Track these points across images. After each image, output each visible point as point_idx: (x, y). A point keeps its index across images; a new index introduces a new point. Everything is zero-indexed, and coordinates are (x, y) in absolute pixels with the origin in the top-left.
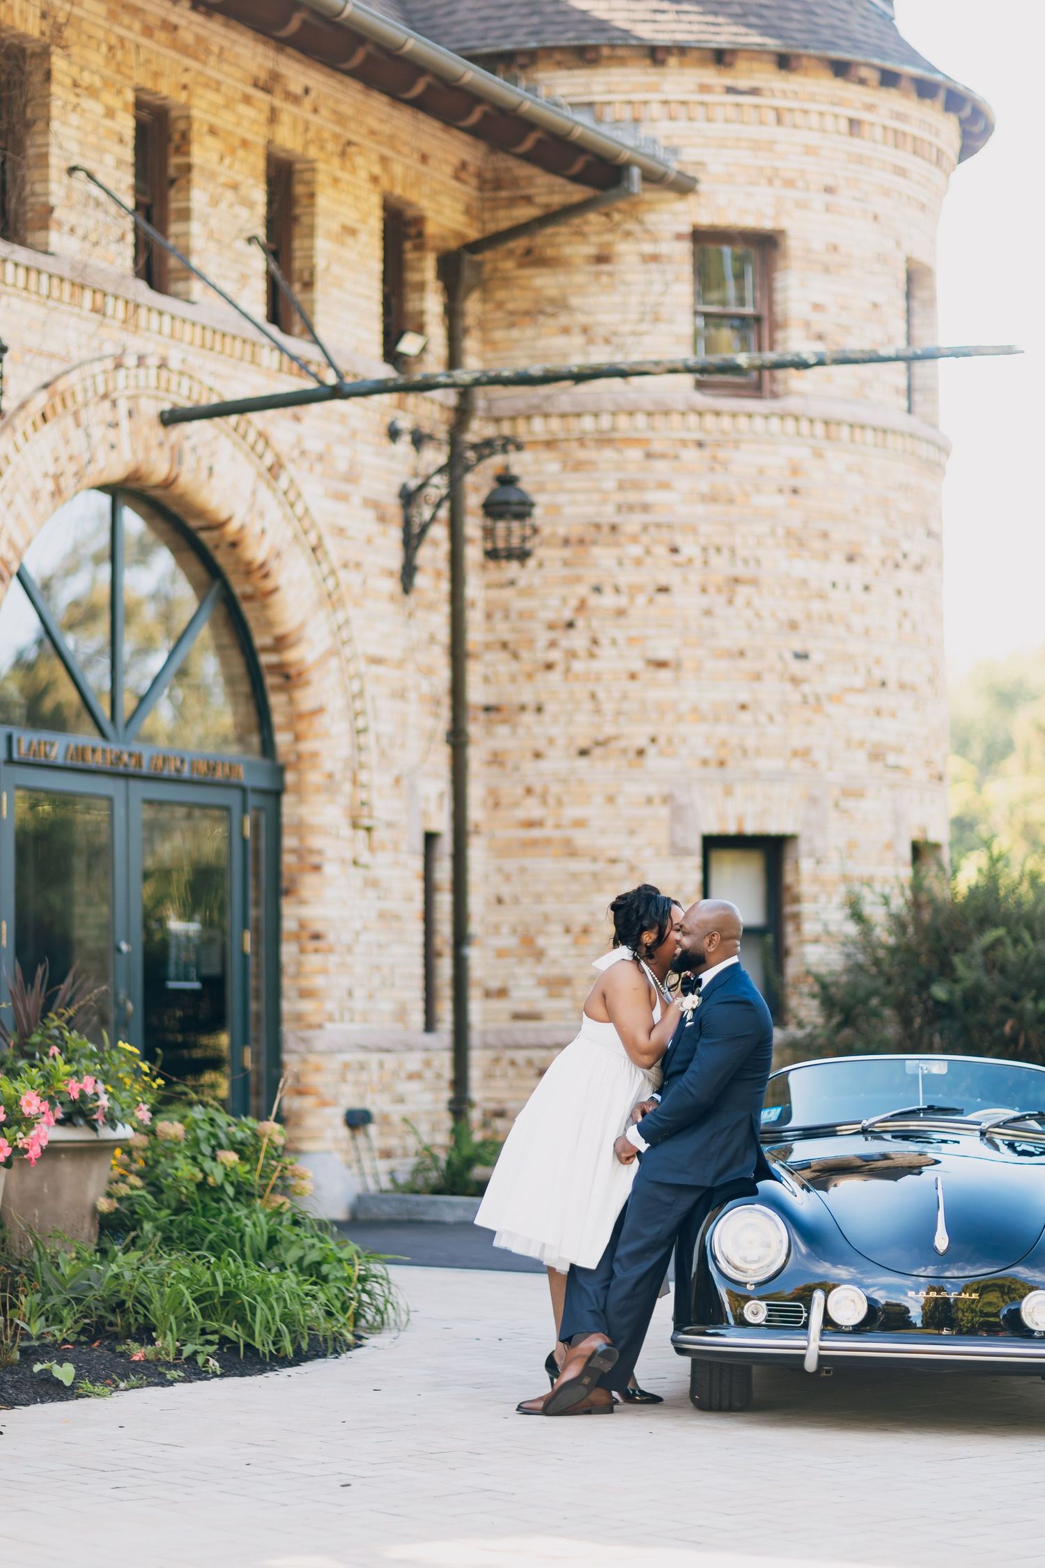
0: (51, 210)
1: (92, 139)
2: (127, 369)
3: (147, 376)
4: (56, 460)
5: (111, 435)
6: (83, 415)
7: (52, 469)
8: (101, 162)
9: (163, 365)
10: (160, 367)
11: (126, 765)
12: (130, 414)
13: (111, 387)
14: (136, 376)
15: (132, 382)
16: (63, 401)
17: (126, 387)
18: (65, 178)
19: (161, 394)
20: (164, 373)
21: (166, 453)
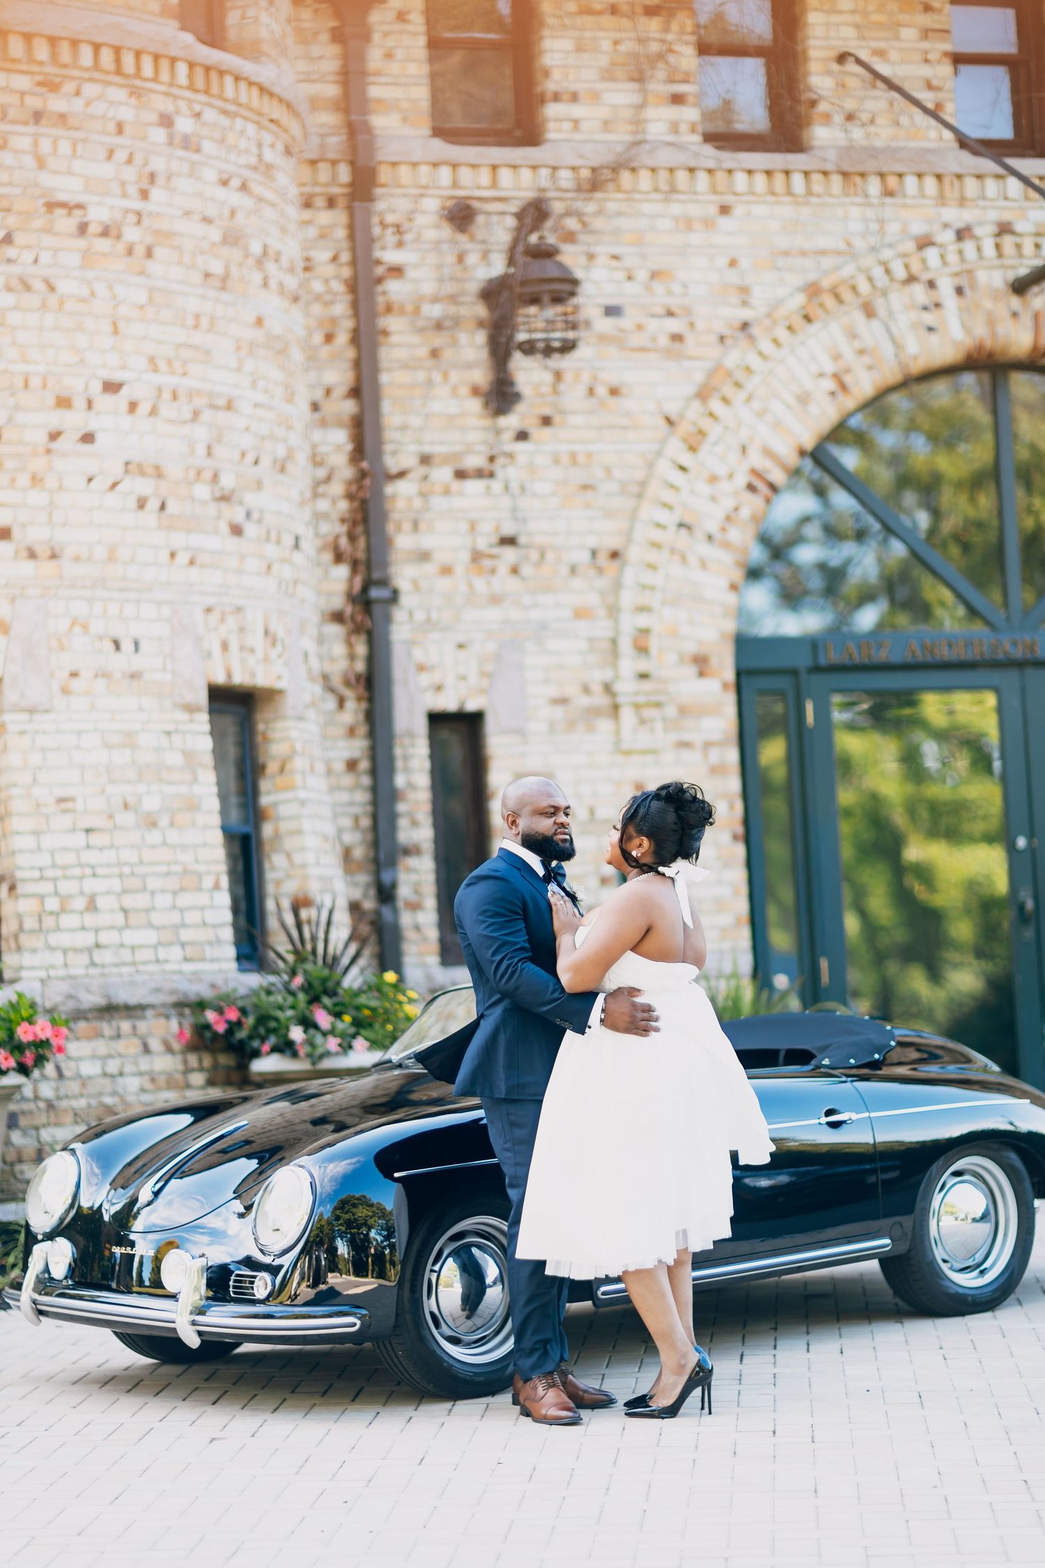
0: (813, 103)
1: (877, 17)
2: (941, 246)
3: (979, 249)
4: (837, 357)
5: (929, 318)
6: (879, 304)
7: (829, 367)
8: (897, 38)
9: (1004, 229)
10: (998, 235)
11: (1005, 653)
12: (959, 291)
13: (916, 267)
14: (960, 252)
15: (952, 258)
16: (837, 297)
17: (945, 263)
18: (835, 67)
19: (1006, 262)
20: (1008, 241)
21: (1027, 320)
